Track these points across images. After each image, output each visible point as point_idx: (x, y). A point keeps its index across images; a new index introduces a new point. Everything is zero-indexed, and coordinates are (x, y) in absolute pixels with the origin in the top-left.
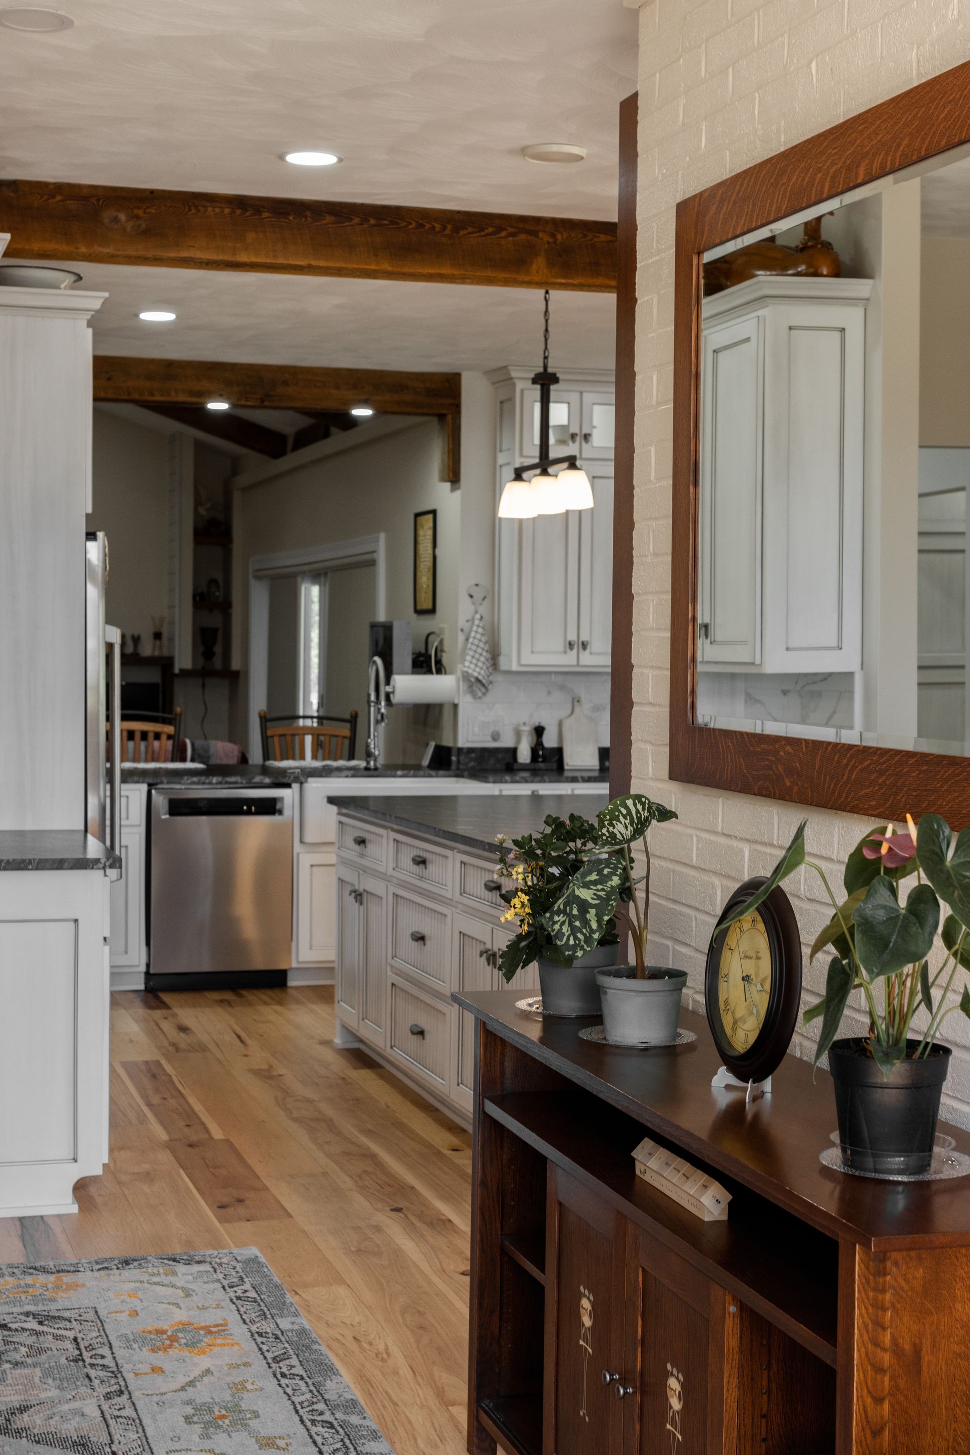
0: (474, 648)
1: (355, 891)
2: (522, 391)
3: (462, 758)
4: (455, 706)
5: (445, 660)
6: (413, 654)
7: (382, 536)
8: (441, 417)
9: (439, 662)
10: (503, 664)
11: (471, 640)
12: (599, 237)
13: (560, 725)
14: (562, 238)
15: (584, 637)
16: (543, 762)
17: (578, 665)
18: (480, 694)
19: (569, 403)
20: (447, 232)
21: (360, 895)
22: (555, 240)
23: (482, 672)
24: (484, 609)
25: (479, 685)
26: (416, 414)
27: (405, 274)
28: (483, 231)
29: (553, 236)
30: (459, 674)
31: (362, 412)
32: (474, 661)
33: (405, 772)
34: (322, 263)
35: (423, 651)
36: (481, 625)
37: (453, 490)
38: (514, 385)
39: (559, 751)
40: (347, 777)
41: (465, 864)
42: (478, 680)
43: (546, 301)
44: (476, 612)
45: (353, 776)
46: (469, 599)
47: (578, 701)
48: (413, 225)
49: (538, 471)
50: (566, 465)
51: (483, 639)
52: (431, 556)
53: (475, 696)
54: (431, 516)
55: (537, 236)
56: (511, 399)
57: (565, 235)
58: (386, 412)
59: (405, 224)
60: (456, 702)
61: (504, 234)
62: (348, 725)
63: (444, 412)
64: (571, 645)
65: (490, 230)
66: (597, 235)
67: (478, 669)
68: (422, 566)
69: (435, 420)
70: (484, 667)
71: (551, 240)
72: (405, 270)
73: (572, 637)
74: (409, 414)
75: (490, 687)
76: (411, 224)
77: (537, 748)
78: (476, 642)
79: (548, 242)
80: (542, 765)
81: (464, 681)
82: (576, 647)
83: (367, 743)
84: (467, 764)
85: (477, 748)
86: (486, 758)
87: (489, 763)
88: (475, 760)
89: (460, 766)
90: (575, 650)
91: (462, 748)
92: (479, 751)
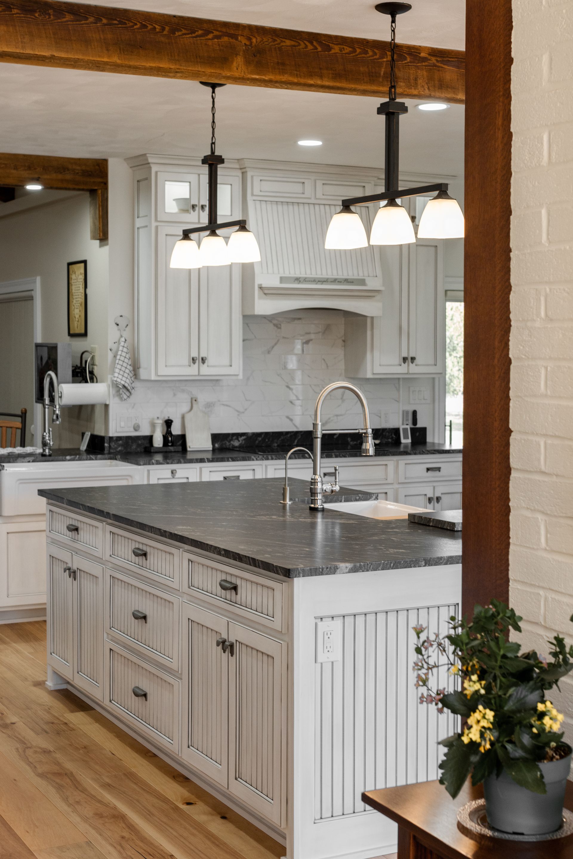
0: (121, 363)
1: (69, 569)
2: (156, 173)
3: (113, 444)
4: (106, 406)
5: (96, 372)
6: (73, 367)
7: (38, 279)
8: (93, 192)
9: (91, 373)
10: (143, 374)
11: (118, 357)
12: (285, 42)
13: (183, 418)
14: (257, 42)
15: (202, 355)
16: (171, 446)
17: (199, 375)
18: (125, 397)
19: (190, 182)
20: (165, 32)
21: (74, 572)
22: (251, 43)
23: (128, 381)
24: (127, 334)
25: (125, 391)
26: (74, 189)
27: (130, 67)
28: (194, 33)
29: (249, 39)
30: (109, 382)
31: (34, 187)
32: (121, 373)
33: (73, 457)
34: (63, 55)
35: (79, 365)
36: (125, 346)
37: (101, 246)
38: (150, 168)
39: (183, 437)
40: (29, 462)
41: (192, 562)
42: (124, 386)
43: (213, 99)
44: (122, 336)
45: (33, 461)
46: (116, 326)
47: (195, 400)
48: (139, 25)
49: (208, 232)
50: (237, 228)
51: (128, 356)
52: (83, 295)
53: (121, 399)
54: (82, 265)
55: (237, 39)
56: (148, 179)
57: (259, 39)
58: (51, 188)
59: (131, 24)
60: (107, 403)
61: (210, 36)
62: (20, 419)
63: (96, 188)
64: (194, 360)
65: (200, 32)
66: (284, 40)
67: (124, 379)
68: (74, 302)
69: (87, 194)
70: (129, 377)
71: (248, 43)
72: (132, 63)
73: (194, 354)
74: (69, 189)
75: (133, 392)
76: (136, 24)
77: (167, 436)
78: (122, 358)
79: (245, 44)
80: (172, 448)
81: (113, 387)
82: (197, 361)
83: (43, 435)
84: (116, 448)
85: (123, 437)
86: (130, 443)
87: (132, 448)
88: (122, 445)
89: (110, 450)
90: (197, 364)
91: (112, 437)
92: (125, 438)
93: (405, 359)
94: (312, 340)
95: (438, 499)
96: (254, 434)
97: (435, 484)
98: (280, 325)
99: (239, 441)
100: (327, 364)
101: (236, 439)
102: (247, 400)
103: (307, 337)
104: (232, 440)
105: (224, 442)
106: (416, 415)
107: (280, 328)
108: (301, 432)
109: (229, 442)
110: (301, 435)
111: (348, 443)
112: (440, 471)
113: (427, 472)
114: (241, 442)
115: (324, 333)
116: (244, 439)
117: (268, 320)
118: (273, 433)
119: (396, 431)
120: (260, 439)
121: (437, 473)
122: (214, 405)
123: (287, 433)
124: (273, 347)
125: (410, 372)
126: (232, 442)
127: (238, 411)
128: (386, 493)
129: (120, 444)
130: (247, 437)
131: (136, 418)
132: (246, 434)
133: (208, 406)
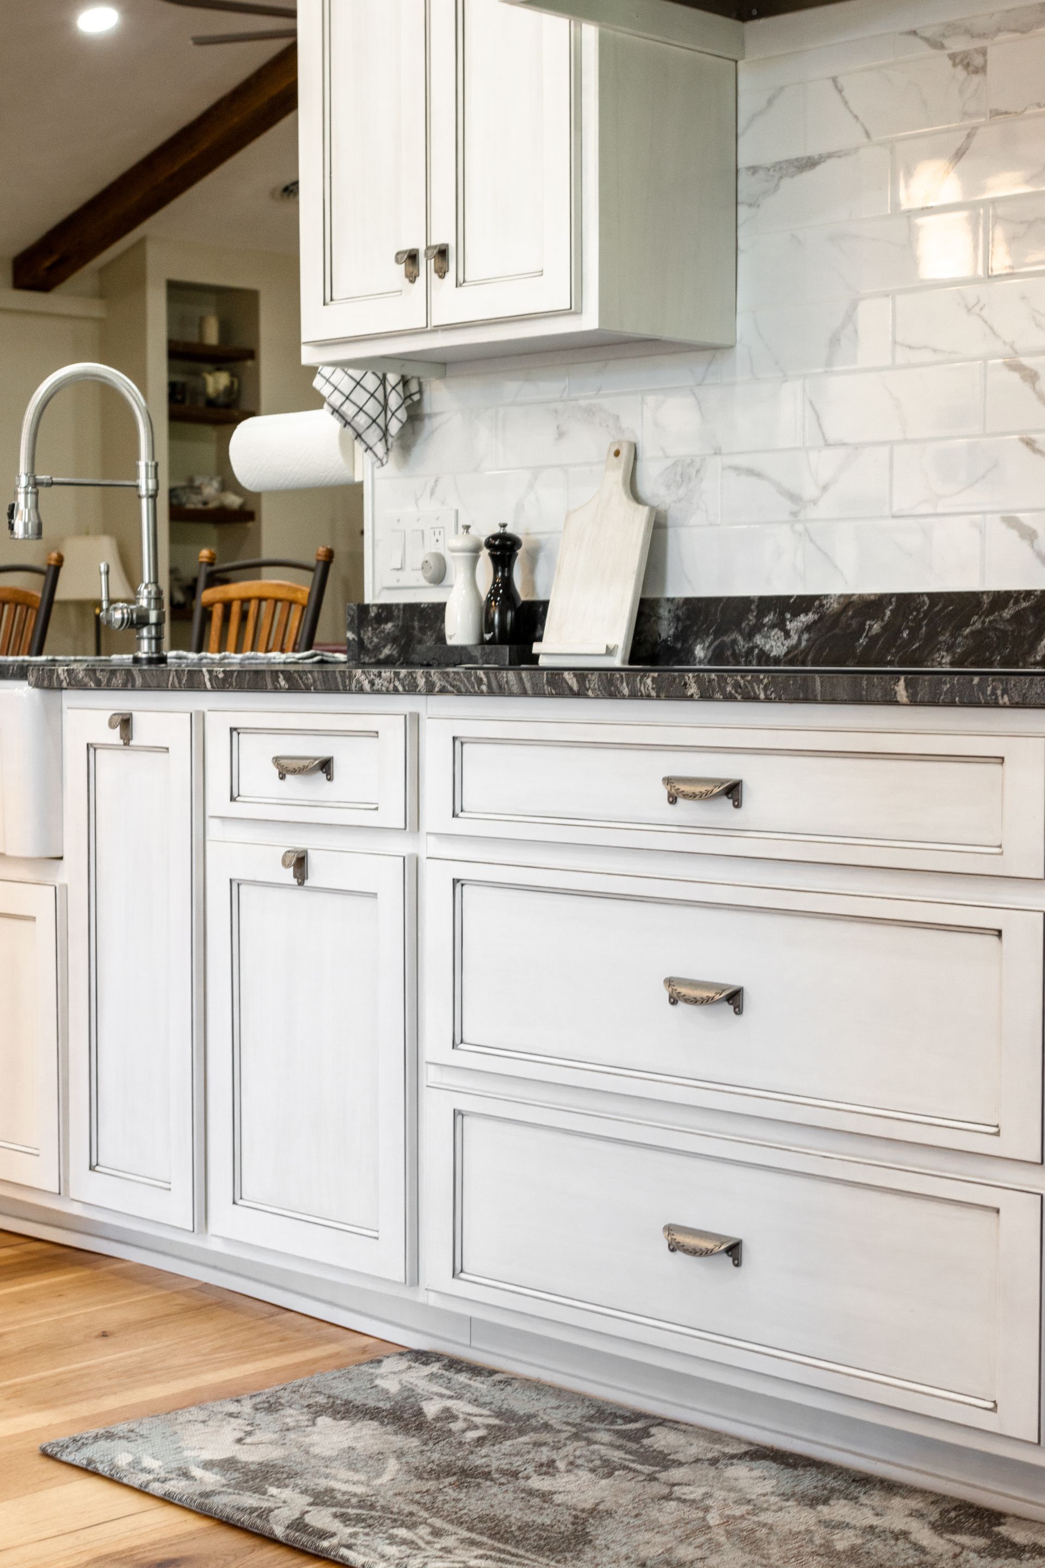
17: (429, 326)
64: (412, 265)
88: (394, 640)
89: (362, 656)
90: (421, 280)
91: (368, 606)
92: (401, 612)
96: (848, 602)
98: (984, 52)
99: (787, 635)
101: (773, 626)
102: (828, 445)
104: (757, 628)
105: (727, 639)
107: (981, 70)
109: (750, 636)
114: (795, 638)
116: (808, 628)
117: (926, 39)
118: (934, 597)
120: (876, 627)
122: (698, 471)
123: (1001, 599)
126: (758, 640)
127: (791, 496)
128: (999, 933)
129: (388, 634)
130: (820, 619)
131: (437, 533)
132: (817, 603)
133: (678, 478)
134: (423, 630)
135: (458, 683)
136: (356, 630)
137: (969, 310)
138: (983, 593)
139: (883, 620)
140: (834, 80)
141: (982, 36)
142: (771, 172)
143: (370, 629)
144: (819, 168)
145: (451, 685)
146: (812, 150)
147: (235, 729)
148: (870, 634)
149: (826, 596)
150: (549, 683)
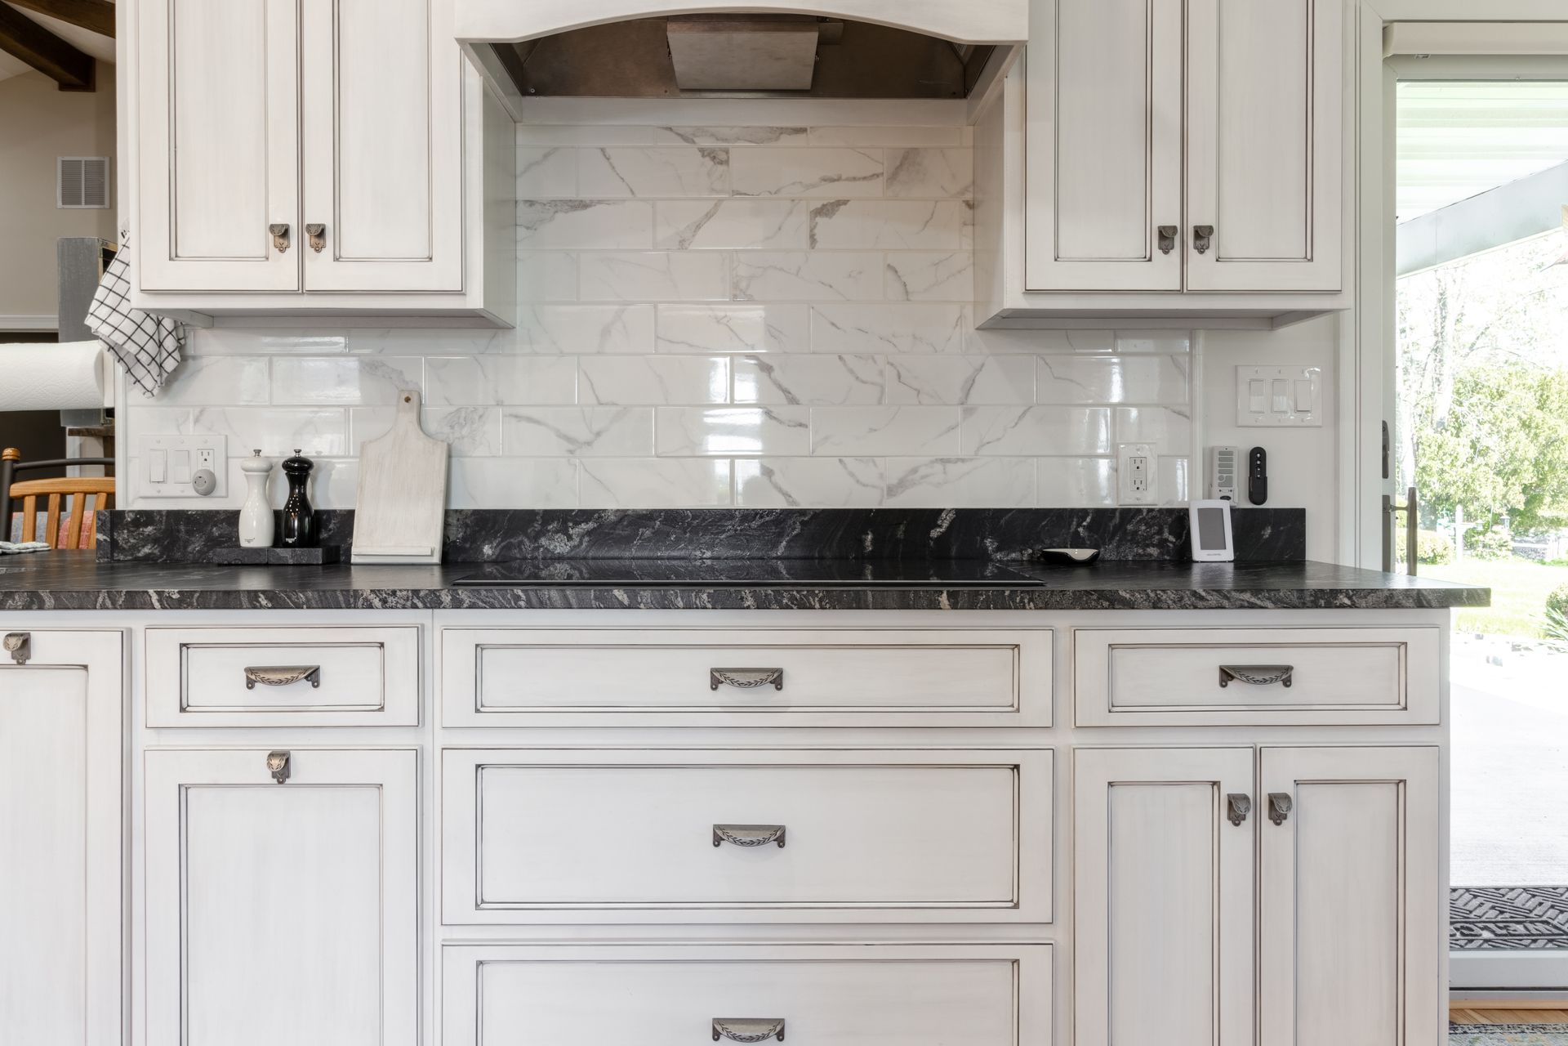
3: (122, 537)
15: (316, 215)
16: (298, 547)
17: (303, 291)
39: (347, 519)
47: (408, 400)
64: (282, 236)
73: (284, 212)
77: (290, 513)
82: (293, 238)
84: (135, 548)
85: (159, 512)
86: (183, 535)
87: (190, 549)
88: (155, 541)
89: (115, 555)
90: (293, 250)
91: (123, 512)
92: (164, 518)
93: (1166, 237)
94: (845, 202)
95: (1278, 808)
96: (623, 515)
97: (1262, 739)
98: (727, 152)
99: (570, 538)
100: (905, 285)
101: (557, 532)
102: (600, 404)
103: (832, 192)
104: (542, 533)
105: (513, 542)
106: (1263, 467)
107: (727, 162)
108: (803, 512)
109: (535, 539)
110: (803, 523)
111: (984, 558)
112: (1287, 683)
113: (1223, 684)
114: (576, 541)
115: (893, 177)
116: (589, 533)
117: (679, 135)
118: (696, 513)
119: (1179, 518)
120: (646, 532)
121: (1275, 692)
122: (481, 417)
123: (749, 515)
124: (698, 227)
125: (1192, 285)
126: (543, 541)
127: (569, 439)
128: (1016, 767)
129: (148, 535)
130: (600, 526)
131: (205, 453)
132: (596, 515)
133: (462, 421)
134: (190, 533)
135: (492, 600)
136: (109, 532)
137: (718, 322)
138: (736, 510)
139: (653, 528)
140: (603, 150)
141: (725, 140)
142: (547, 207)
143: (126, 531)
144: (589, 210)
145: (483, 602)
146: (585, 196)
147: (185, 645)
148: (643, 538)
149: (604, 511)
150: (596, 598)
